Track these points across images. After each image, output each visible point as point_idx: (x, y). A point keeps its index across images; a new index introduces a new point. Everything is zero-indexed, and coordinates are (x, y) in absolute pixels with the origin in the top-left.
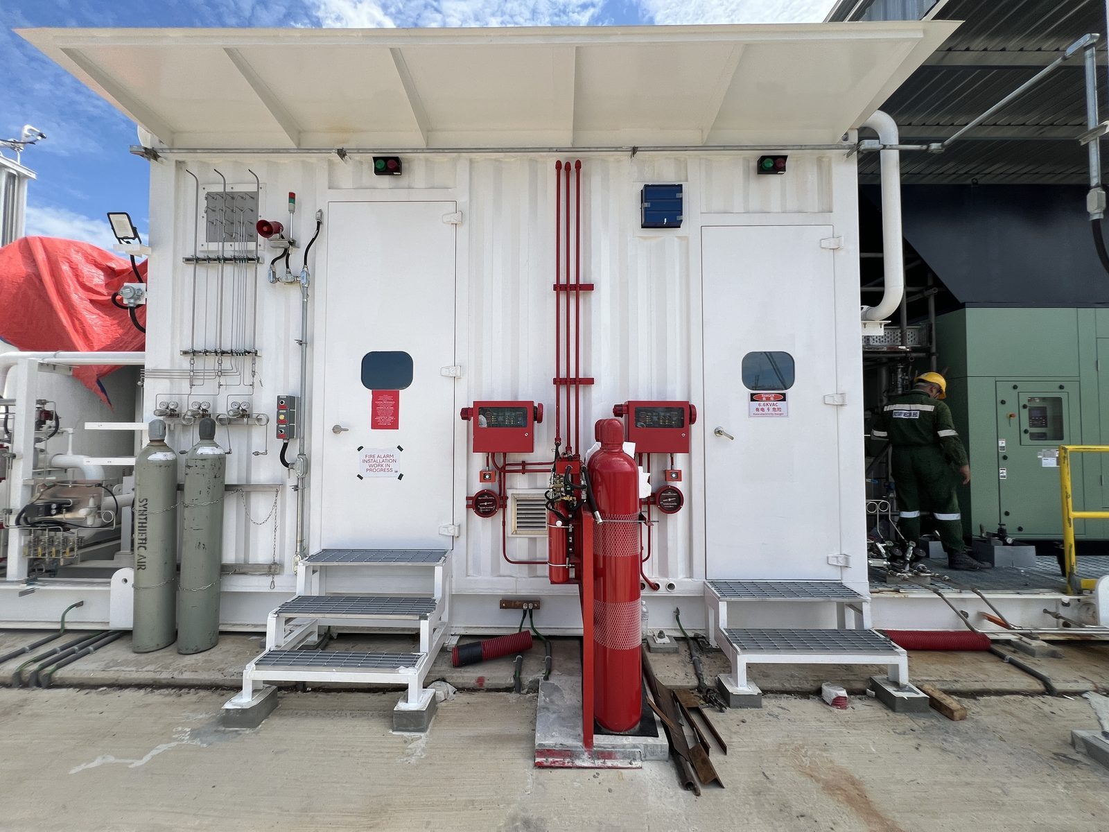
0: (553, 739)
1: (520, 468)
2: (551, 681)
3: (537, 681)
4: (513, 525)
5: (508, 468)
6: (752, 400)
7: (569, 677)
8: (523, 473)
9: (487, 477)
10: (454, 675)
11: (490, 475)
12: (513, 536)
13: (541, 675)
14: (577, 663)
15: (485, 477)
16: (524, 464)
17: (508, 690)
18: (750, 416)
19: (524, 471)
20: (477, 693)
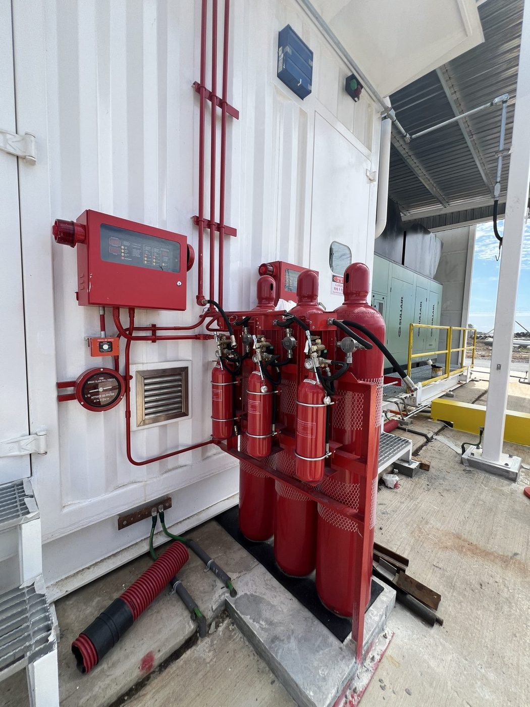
0: (330, 682)
1: (148, 334)
2: (240, 593)
3: (226, 603)
4: (140, 412)
5: (135, 334)
6: (333, 281)
7: (251, 574)
8: (154, 341)
9: (106, 347)
10: (96, 689)
11: (110, 344)
12: (140, 428)
13: (221, 591)
14: (239, 550)
15: (101, 347)
16: (154, 328)
17: (190, 642)
18: (331, 294)
19: (154, 339)
20: (148, 688)
